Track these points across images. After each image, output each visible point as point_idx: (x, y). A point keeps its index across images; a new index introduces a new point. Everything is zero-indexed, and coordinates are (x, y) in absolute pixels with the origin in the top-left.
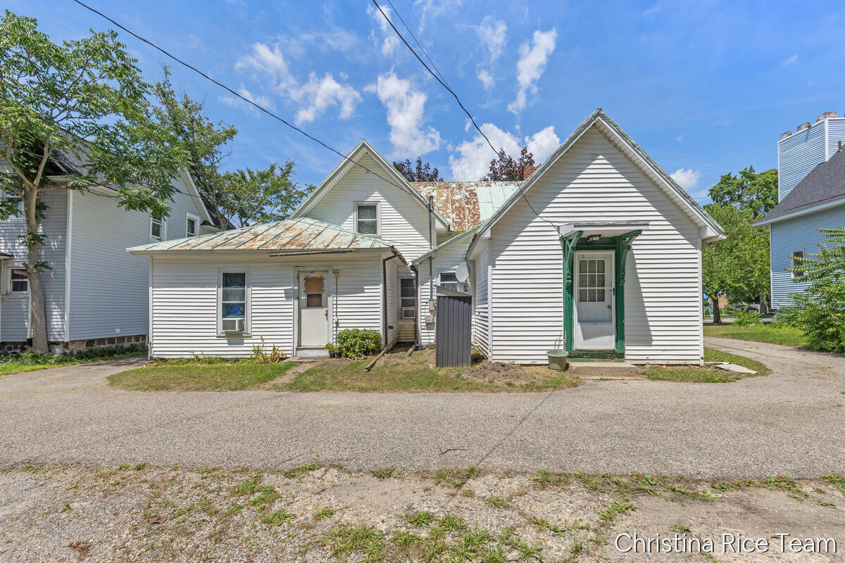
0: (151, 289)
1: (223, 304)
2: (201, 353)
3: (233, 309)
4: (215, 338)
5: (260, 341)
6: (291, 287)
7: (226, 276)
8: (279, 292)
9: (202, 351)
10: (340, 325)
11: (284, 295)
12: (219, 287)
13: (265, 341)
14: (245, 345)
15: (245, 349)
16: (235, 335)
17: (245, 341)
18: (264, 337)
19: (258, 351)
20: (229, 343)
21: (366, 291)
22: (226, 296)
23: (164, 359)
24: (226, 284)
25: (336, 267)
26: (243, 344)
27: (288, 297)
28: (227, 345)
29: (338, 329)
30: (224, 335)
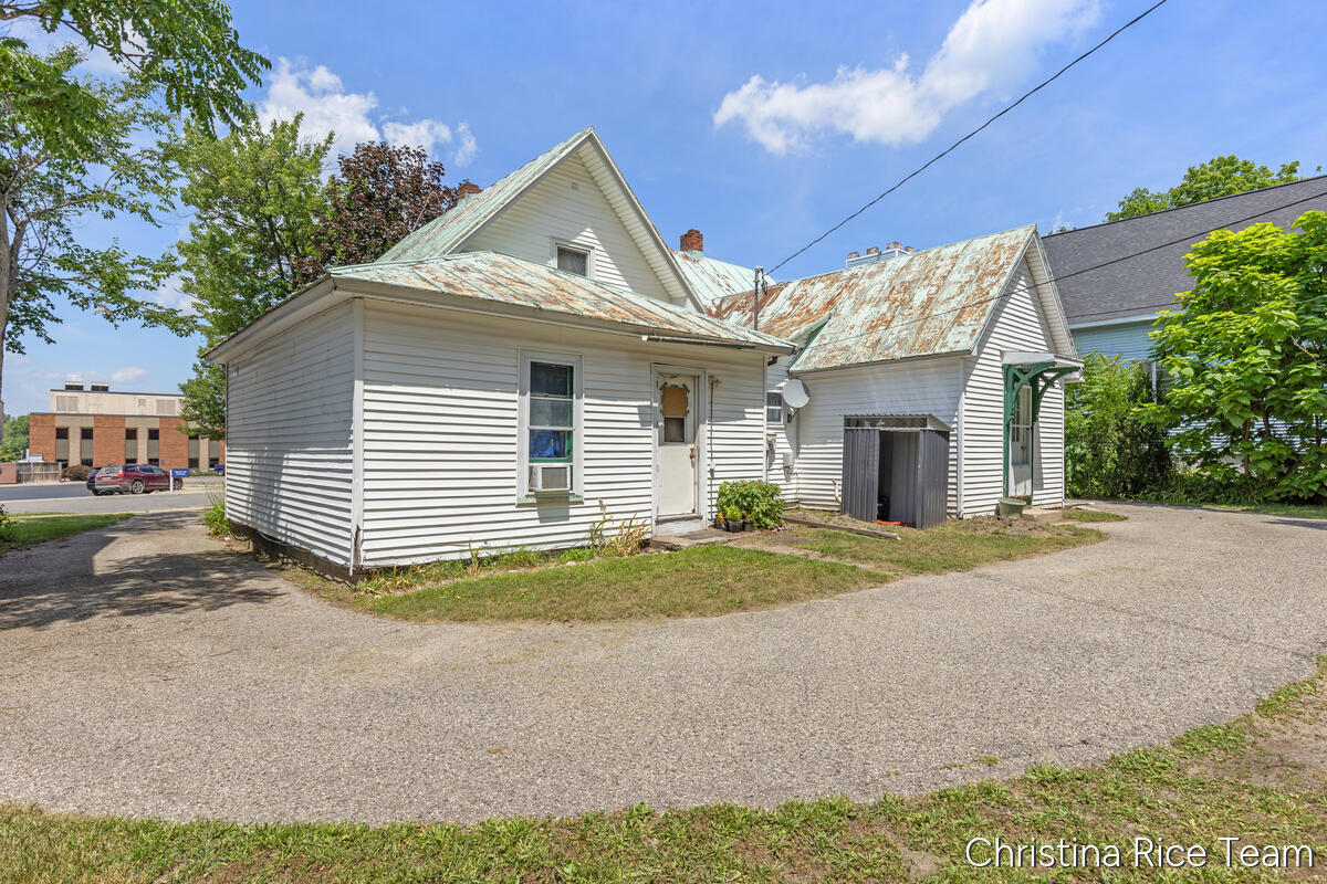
0: (359, 385)
1: (532, 431)
2: (482, 544)
3: (551, 444)
4: (513, 508)
5: (598, 510)
6: (649, 403)
7: (536, 368)
8: (628, 410)
9: (485, 541)
10: (716, 475)
11: (637, 418)
12: (522, 393)
13: (608, 509)
14: (572, 520)
15: (571, 530)
16: (552, 501)
17: (572, 512)
18: (605, 502)
19: (595, 533)
20: (541, 519)
21: (747, 416)
22: (535, 412)
23: (391, 569)
24: (536, 387)
25: (713, 372)
26: (568, 517)
27: (644, 423)
28: (537, 523)
29: (714, 482)
30: (534, 500)
